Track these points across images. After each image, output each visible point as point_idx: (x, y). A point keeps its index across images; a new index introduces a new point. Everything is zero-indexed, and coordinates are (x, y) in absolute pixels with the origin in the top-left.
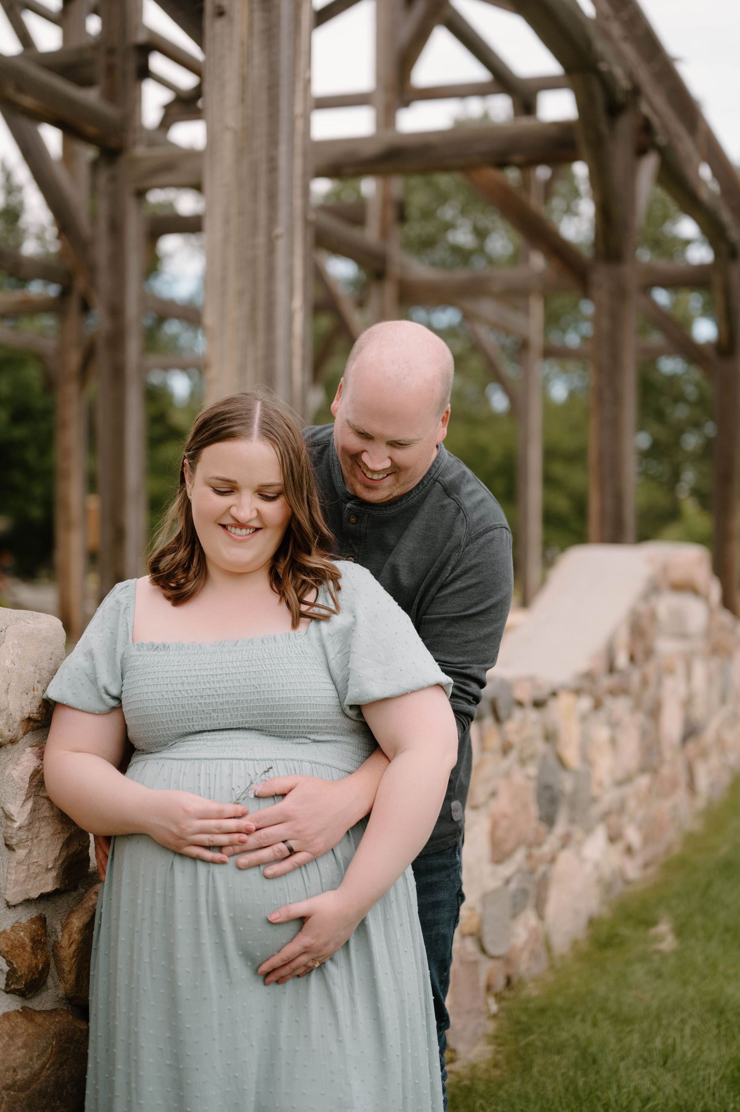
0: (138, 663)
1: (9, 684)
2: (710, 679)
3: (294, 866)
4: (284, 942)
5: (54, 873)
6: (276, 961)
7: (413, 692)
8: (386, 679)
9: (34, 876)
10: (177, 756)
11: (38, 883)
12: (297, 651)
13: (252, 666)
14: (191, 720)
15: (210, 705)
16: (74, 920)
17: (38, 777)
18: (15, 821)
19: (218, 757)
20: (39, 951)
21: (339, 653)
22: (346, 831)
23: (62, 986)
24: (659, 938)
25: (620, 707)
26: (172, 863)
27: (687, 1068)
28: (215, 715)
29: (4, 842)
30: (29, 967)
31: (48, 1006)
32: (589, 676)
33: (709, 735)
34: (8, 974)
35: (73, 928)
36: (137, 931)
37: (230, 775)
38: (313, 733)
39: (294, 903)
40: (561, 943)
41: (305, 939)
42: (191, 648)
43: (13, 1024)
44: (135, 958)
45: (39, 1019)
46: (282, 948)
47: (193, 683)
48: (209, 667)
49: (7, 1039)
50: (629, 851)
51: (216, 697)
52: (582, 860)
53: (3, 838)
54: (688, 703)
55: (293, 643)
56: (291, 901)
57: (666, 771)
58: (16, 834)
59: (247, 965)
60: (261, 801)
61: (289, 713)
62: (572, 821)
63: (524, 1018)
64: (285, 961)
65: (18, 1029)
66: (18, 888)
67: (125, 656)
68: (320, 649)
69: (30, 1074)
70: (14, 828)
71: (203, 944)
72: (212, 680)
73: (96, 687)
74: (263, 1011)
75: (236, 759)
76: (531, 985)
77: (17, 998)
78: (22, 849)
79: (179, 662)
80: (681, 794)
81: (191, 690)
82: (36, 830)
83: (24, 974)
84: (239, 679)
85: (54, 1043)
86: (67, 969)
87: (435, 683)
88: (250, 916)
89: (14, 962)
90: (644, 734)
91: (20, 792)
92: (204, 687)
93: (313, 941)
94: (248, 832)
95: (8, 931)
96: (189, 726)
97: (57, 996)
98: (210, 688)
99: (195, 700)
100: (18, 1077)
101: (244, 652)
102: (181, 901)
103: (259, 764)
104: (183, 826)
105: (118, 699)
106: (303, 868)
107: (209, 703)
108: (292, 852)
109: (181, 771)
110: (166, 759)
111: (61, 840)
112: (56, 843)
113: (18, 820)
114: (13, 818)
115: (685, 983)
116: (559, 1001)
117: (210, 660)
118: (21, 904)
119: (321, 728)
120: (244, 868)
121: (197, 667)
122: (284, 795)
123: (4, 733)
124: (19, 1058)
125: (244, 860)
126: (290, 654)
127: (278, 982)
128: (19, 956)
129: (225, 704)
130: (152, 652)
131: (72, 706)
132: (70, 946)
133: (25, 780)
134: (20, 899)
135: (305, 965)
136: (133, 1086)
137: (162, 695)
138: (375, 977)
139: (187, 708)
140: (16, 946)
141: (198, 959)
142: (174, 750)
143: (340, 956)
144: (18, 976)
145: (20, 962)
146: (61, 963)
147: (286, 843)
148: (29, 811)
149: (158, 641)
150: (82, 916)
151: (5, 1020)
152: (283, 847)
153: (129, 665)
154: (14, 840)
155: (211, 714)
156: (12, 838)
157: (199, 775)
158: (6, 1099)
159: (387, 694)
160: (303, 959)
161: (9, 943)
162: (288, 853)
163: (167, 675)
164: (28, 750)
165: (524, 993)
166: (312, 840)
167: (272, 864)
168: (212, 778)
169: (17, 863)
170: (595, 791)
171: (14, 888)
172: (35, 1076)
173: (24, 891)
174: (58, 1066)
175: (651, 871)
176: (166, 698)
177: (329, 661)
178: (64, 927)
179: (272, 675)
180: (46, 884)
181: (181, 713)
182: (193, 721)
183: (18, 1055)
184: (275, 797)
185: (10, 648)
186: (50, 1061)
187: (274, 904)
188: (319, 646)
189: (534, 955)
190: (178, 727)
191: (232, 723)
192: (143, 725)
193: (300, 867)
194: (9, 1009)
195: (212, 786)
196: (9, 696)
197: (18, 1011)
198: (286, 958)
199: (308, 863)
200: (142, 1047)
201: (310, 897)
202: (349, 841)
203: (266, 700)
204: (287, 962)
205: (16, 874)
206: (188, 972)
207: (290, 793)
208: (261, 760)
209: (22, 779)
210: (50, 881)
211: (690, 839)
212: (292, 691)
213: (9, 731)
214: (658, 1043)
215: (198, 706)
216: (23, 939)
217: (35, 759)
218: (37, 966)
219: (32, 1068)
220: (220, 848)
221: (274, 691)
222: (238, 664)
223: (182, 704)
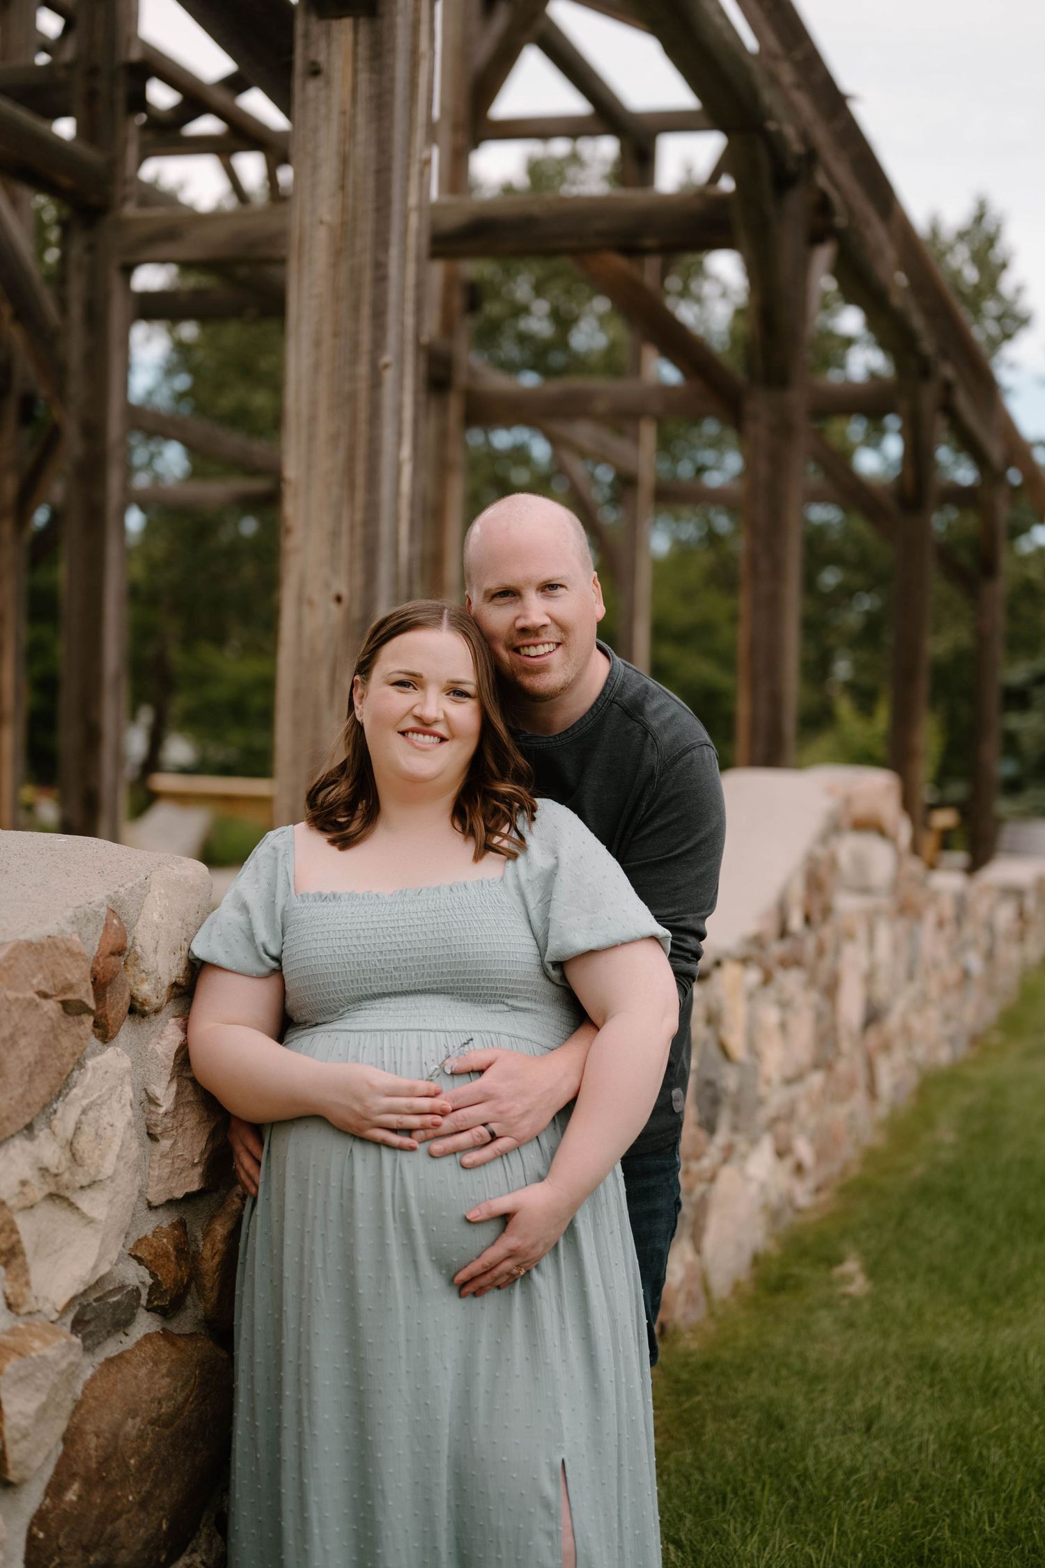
0: (303, 916)
1: (157, 942)
2: (896, 948)
3: (496, 1154)
4: (484, 1244)
5: (199, 1170)
6: (475, 1267)
7: (624, 944)
8: (591, 928)
9: (179, 1171)
10: (353, 1027)
11: (183, 1180)
12: (492, 900)
13: (440, 917)
14: (368, 981)
15: (391, 962)
16: (218, 1227)
17: (183, 1053)
18: (160, 1106)
19: (403, 1028)
20: (182, 1261)
21: (540, 902)
22: (552, 1117)
23: (201, 1305)
24: (848, 1279)
25: (791, 981)
26: (351, 1150)
27: (895, 1435)
28: (396, 974)
29: (146, 1130)
30: (174, 1280)
31: (187, 1329)
32: (757, 941)
33: (893, 1022)
34: (151, 1288)
35: (216, 1236)
36: (308, 1232)
37: (419, 1049)
38: (512, 997)
39: (495, 1198)
40: (721, 1284)
41: (511, 1241)
42: (366, 897)
43: (156, 1348)
44: (306, 1263)
45: (181, 1343)
46: (483, 1252)
47: (370, 937)
48: (389, 918)
49: (151, 1364)
50: (799, 1169)
51: (398, 952)
52: (747, 1179)
53: (145, 1126)
54: (869, 978)
55: (487, 891)
56: (491, 1197)
57: (842, 1066)
58: (161, 1121)
59: (441, 1273)
60: (455, 1077)
61: (484, 972)
62: (735, 1129)
63: (685, 1376)
64: (487, 1267)
65: (161, 1353)
66: (161, 1187)
67: (286, 909)
68: (518, 898)
69: (174, 1408)
70: (159, 1114)
71: (388, 1245)
72: (393, 933)
73: (253, 945)
74: (457, 1328)
75: (424, 1030)
76: (688, 1336)
77: (158, 1318)
78: (167, 1139)
79: (353, 913)
80: (859, 1098)
81: (368, 944)
82: (180, 1117)
83: (170, 1287)
84: (425, 932)
85: (197, 1372)
86: (209, 1285)
87: (651, 934)
88: (444, 1214)
89: (158, 1274)
90: (819, 1017)
91: (165, 1071)
92: (384, 941)
93: (519, 1243)
94: (443, 1114)
95: (150, 1237)
96: (365, 987)
97: (196, 1317)
98: (391, 943)
99: (373, 956)
100: (163, 1410)
101: (430, 902)
102: (362, 1194)
103: (451, 1036)
104: (368, 1104)
105: (277, 959)
106: (505, 1157)
107: (390, 960)
108: (494, 1137)
109: (359, 1044)
110: (341, 1031)
111: (207, 1130)
112: (201, 1133)
113: (164, 1105)
114: (158, 1102)
115: (886, 1334)
116: (727, 1355)
117: (390, 911)
118: (161, 1206)
119: (520, 991)
120: (438, 1155)
121: (375, 919)
122: (481, 1072)
123: (152, 1000)
124: (164, 1388)
125: (438, 1146)
126: (484, 902)
127: (475, 1294)
128: (163, 1266)
129: (409, 961)
130: (319, 903)
131: (224, 967)
132: (213, 1258)
133: (170, 1057)
134: (163, 1198)
135: (508, 1273)
136: (305, 1414)
137: (334, 951)
138: (586, 1289)
139: (364, 966)
140: (159, 1255)
141: (382, 1262)
142: (349, 1021)
143: (547, 1263)
144: (162, 1290)
145: (164, 1273)
146: (202, 1278)
147: (487, 1126)
148: (175, 1094)
149: (327, 891)
150: (225, 1222)
151: (146, 1343)
152: (483, 1130)
153: (292, 919)
154: (159, 1129)
155: (392, 972)
156: (156, 1125)
157: (382, 1049)
158: (151, 1435)
159: (592, 946)
160: (508, 1265)
161: (153, 1251)
162: (488, 1138)
163: (339, 928)
164: (172, 1021)
165: (681, 1346)
166: (516, 1123)
167: (470, 1152)
168: (398, 1052)
169: (161, 1156)
170: (763, 1090)
171: (157, 1185)
172: (179, 1410)
173: (168, 1189)
174: (201, 1400)
175: (824, 1196)
176: (338, 955)
177: (529, 911)
178: (206, 1234)
179: (464, 927)
180: (192, 1182)
181: (356, 972)
182: (370, 982)
183: (163, 1384)
184: (471, 1074)
185: (157, 899)
186: (194, 1394)
187: (472, 1200)
188: (517, 895)
189: (691, 1299)
190: (353, 989)
191: (417, 983)
192: (309, 987)
193: (502, 1156)
194: (150, 1329)
195: (398, 1062)
196: (158, 957)
197: (159, 1332)
198: (488, 1264)
199: (510, 1151)
200: (316, 1368)
201: (513, 1191)
202: (555, 1129)
203: (458, 955)
204: (489, 1268)
205: (159, 1169)
206: (370, 1277)
207: (490, 1068)
208: (454, 1032)
209: (167, 1056)
210: (196, 1178)
211: (871, 1157)
212: (488, 945)
213: (157, 997)
214: (858, 1404)
215: (377, 963)
216: (167, 1247)
217: (180, 1032)
218: (182, 1279)
219: (176, 1401)
220: (409, 1131)
221: (468, 944)
222: (424, 914)
223: (357, 961)
